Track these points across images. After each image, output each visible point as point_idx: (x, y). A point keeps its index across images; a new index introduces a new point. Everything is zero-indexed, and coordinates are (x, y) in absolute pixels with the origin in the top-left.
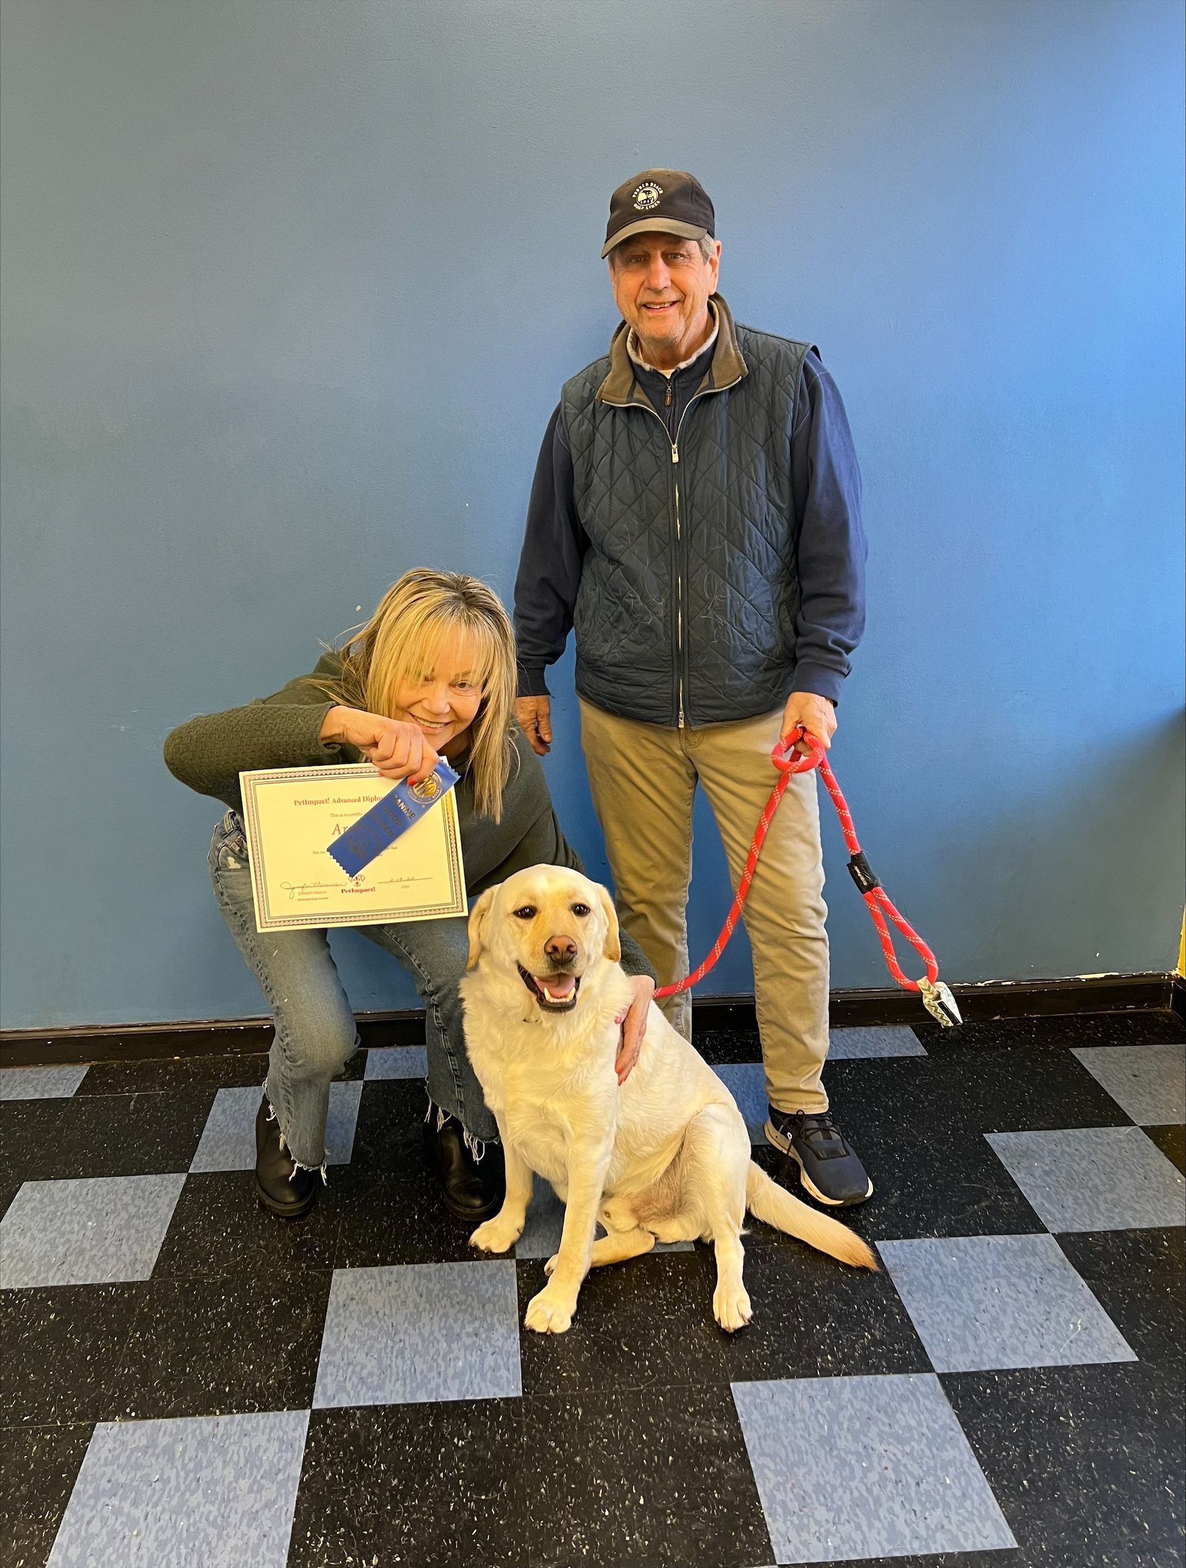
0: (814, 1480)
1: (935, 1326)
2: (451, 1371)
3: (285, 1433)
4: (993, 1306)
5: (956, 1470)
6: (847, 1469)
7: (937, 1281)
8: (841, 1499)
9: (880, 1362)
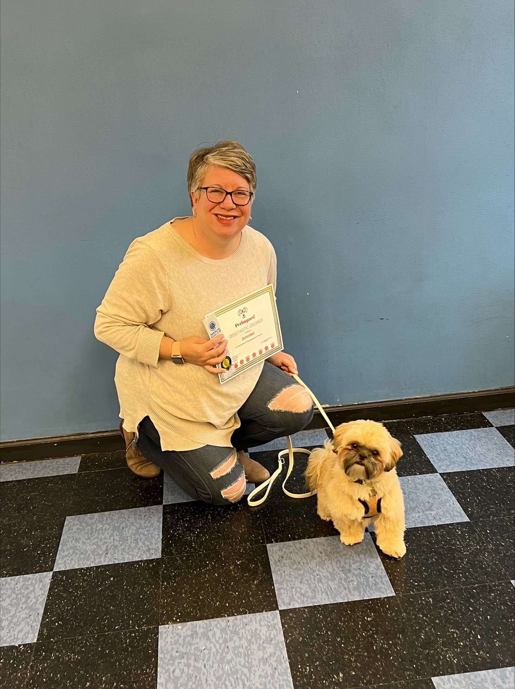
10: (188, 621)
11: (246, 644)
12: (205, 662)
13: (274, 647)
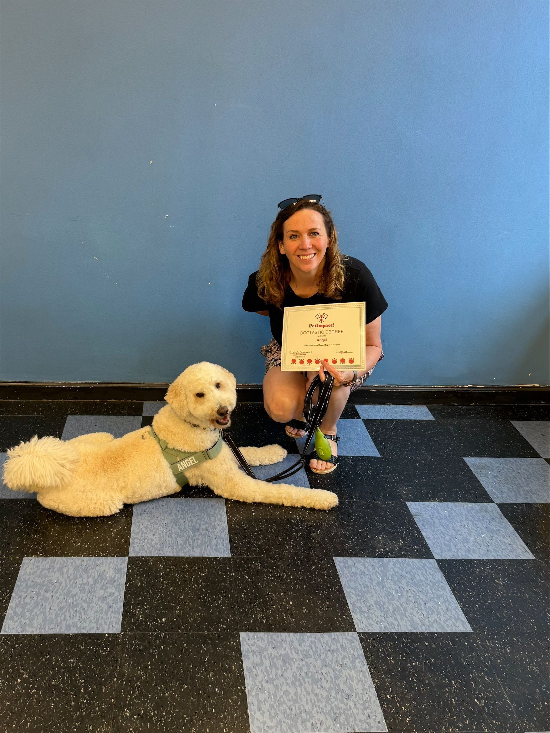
0: (375, 599)
1: (436, 539)
2: (195, 544)
3: (117, 566)
4: (465, 533)
5: (444, 599)
6: (391, 596)
7: (437, 521)
8: (388, 608)
9: (407, 553)
10: (49, 556)
11: (92, 583)
12: (53, 594)
13: (115, 588)
